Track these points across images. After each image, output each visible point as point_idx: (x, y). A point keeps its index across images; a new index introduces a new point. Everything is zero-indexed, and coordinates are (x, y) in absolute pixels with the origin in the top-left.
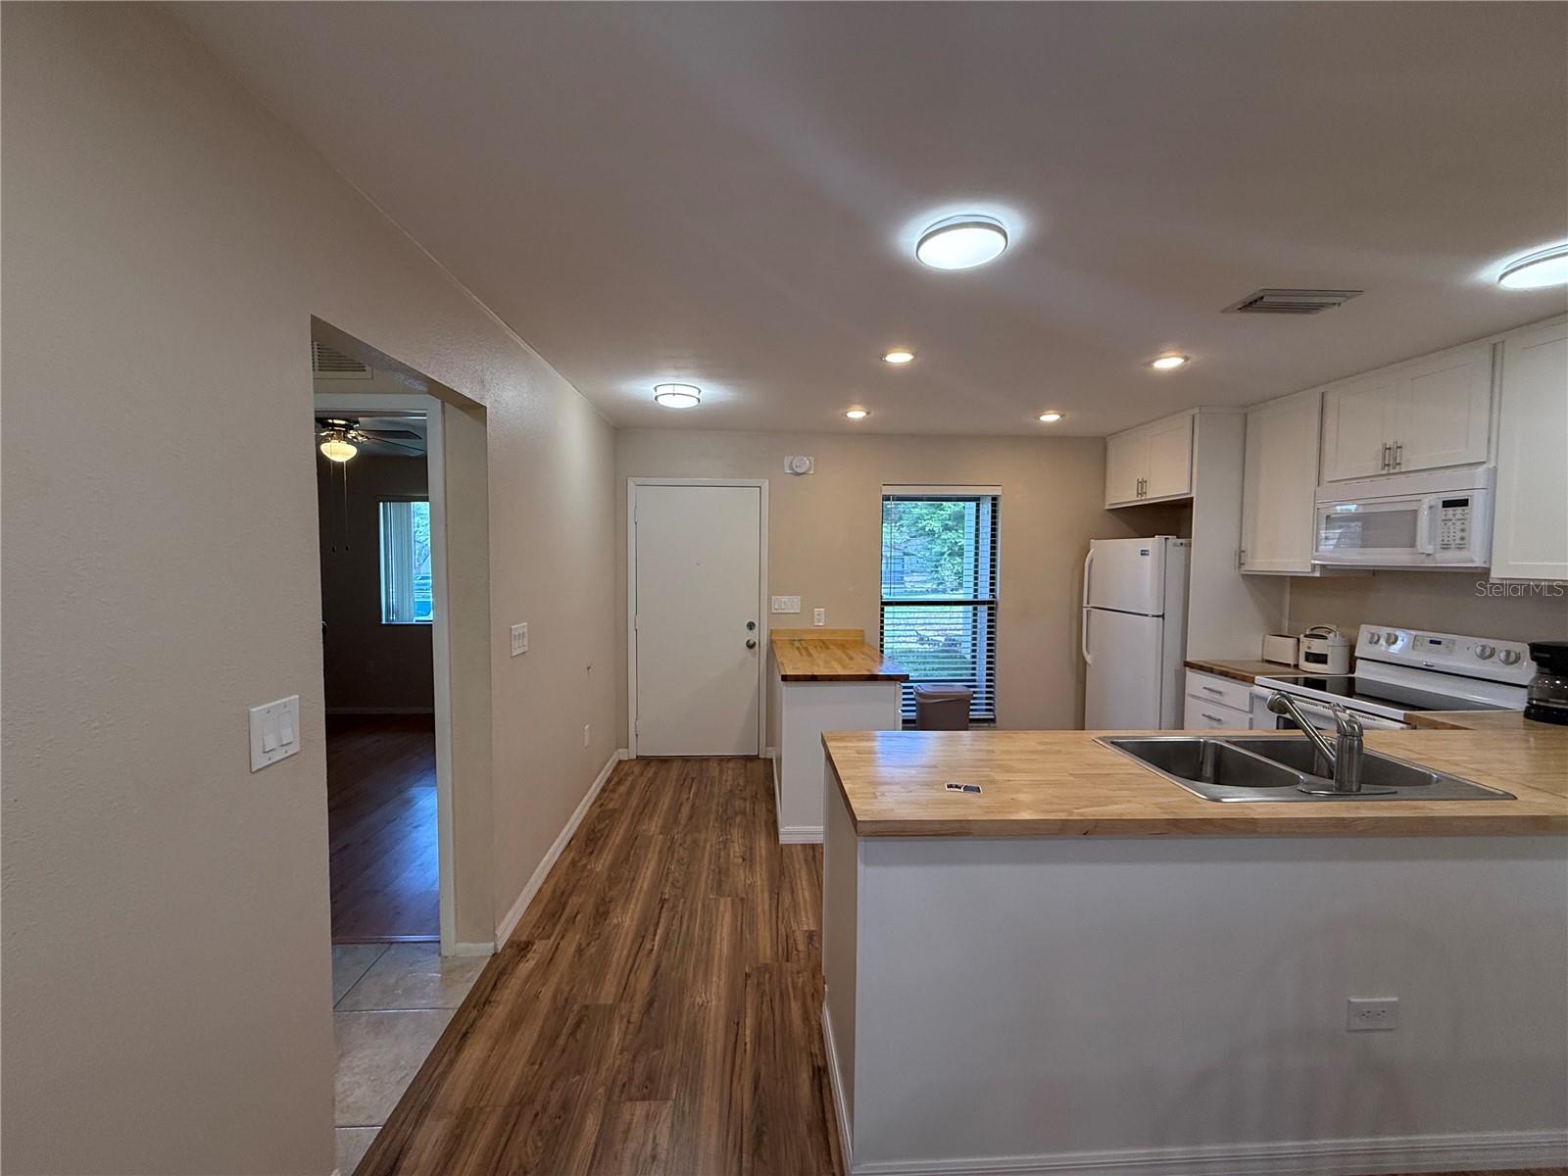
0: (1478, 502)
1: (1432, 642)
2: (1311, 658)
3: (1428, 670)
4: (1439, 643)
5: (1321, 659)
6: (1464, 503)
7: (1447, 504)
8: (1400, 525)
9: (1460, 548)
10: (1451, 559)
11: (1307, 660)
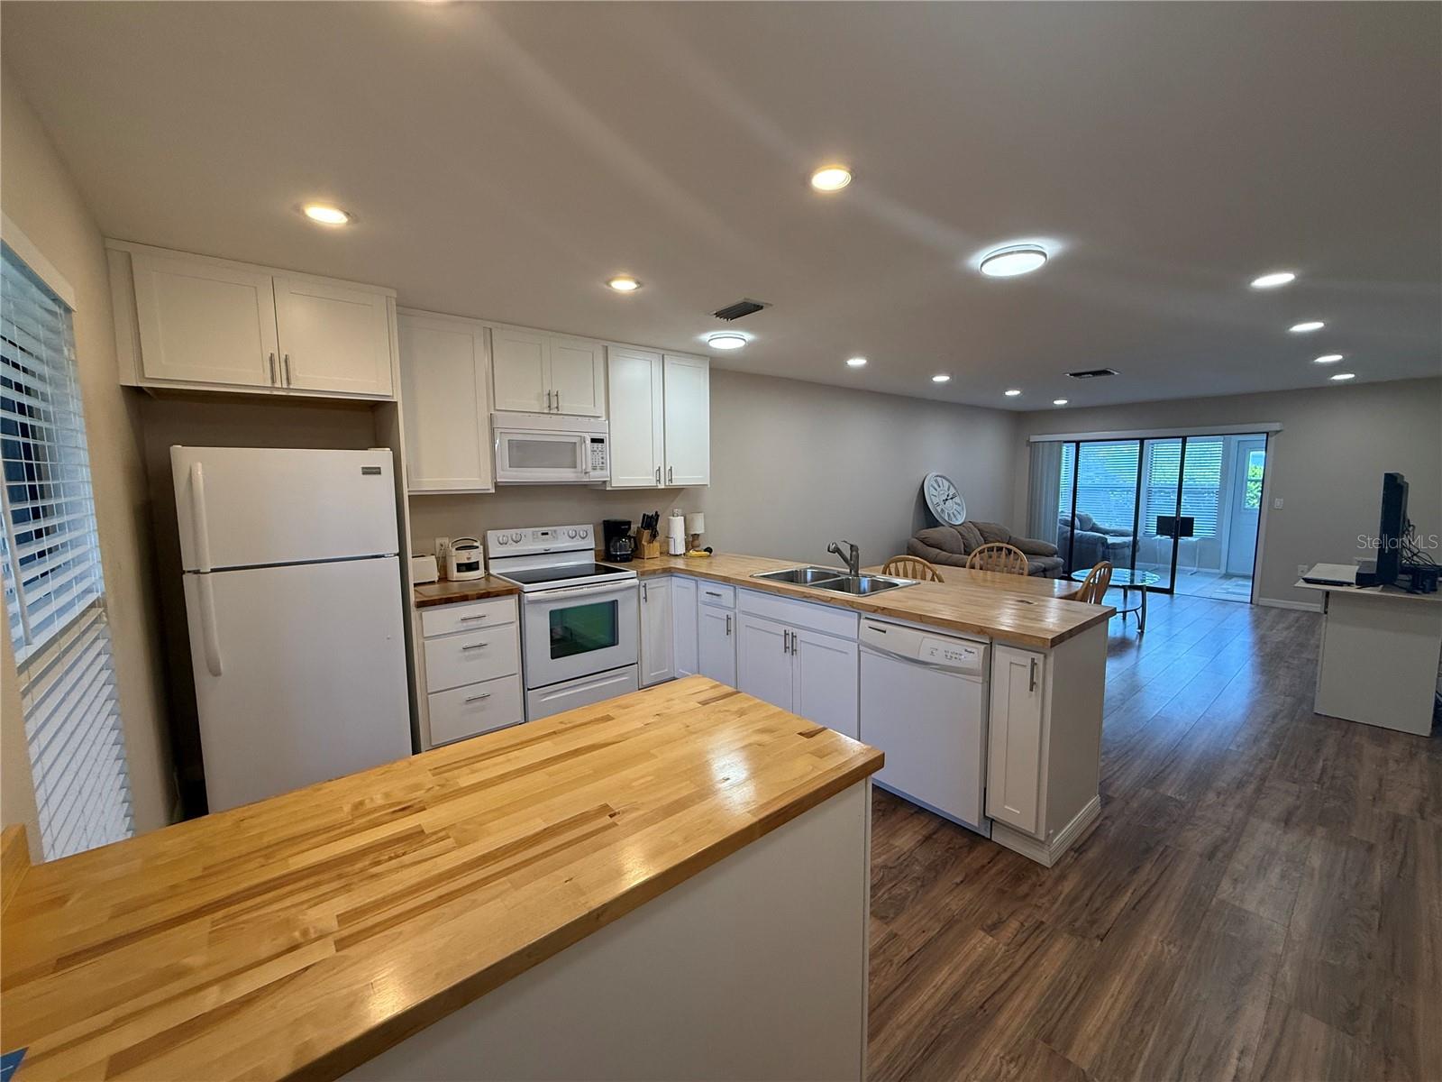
0: (607, 441)
1: (543, 534)
2: (464, 568)
3: (546, 553)
4: (547, 534)
5: (472, 567)
6: (601, 441)
7: (594, 441)
8: (565, 452)
9: (602, 469)
10: (596, 476)
11: (458, 571)
